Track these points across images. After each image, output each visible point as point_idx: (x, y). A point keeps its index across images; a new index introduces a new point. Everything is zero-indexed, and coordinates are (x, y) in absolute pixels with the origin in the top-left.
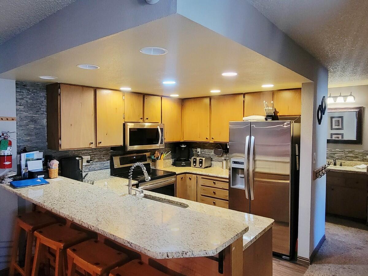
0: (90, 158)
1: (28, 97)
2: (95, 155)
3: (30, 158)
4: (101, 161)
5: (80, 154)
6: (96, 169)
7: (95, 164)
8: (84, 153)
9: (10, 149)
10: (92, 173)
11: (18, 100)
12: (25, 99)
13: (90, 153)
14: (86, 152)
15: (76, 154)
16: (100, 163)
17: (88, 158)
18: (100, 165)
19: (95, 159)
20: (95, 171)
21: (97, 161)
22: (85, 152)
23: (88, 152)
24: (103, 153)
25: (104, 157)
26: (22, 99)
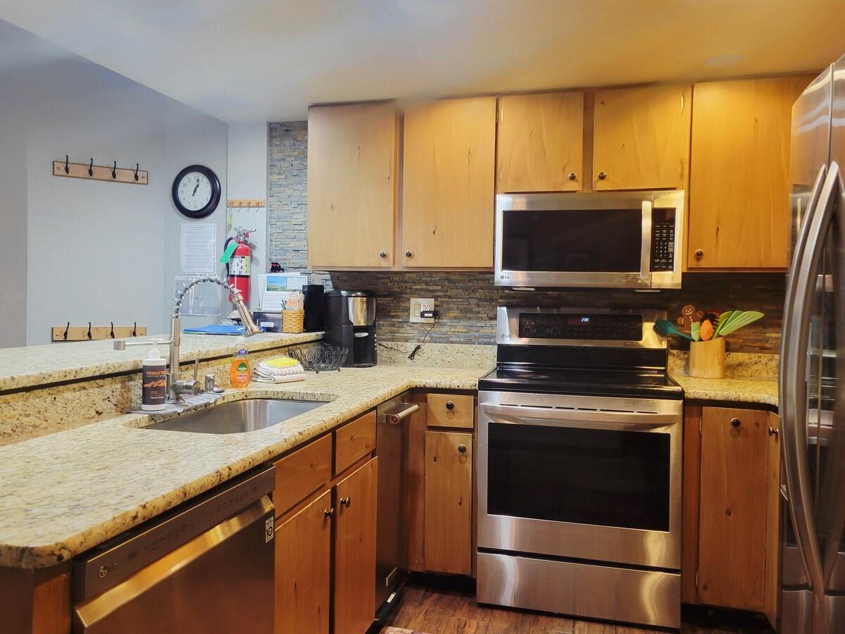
0: (435, 306)
1: (293, 154)
2: (450, 297)
3: (278, 285)
4: (470, 318)
5: (409, 291)
6: (451, 339)
7: (449, 324)
8: (417, 289)
9: (239, 263)
10: (437, 348)
11: (276, 163)
12: (288, 159)
13: (437, 291)
14: (425, 287)
15: (396, 289)
16: (465, 324)
17: (427, 304)
18: (465, 330)
19: (452, 309)
20: (447, 345)
21: (456, 318)
22: (420, 287)
23: (431, 288)
24: (478, 295)
25: (478, 306)
26: (284, 160)
